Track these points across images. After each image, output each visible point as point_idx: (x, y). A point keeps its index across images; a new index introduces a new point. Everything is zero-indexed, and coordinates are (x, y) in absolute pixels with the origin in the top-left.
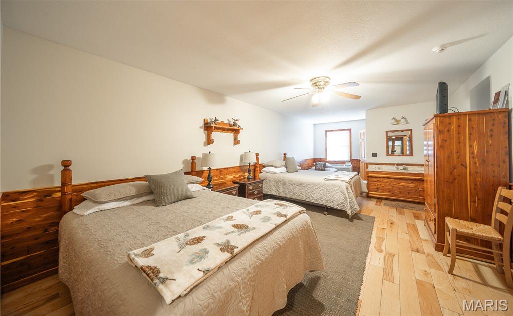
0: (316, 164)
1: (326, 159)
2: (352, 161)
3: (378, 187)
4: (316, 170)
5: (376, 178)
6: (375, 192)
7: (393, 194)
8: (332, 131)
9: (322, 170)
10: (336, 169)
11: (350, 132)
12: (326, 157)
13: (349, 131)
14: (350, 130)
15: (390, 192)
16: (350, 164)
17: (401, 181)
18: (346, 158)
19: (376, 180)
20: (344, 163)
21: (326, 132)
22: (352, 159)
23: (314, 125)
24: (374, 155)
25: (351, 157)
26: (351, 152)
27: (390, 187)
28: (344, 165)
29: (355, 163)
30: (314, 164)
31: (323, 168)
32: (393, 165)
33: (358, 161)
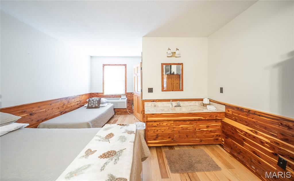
0: (89, 101)
1: (103, 93)
2: (127, 94)
3: (158, 133)
4: (88, 107)
5: (155, 121)
6: (155, 140)
7: (172, 139)
8: (109, 65)
9: (96, 107)
10: (112, 103)
11: (126, 67)
12: (103, 90)
13: (124, 67)
14: (125, 65)
15: (169, 138)
16: (125, 97)
17: (180, 123)
18: (122, 92)
19: (155, 124)
20: (120, 96)
21: (104, 65)
22: (127, 92)
23: (91, 57)
24: (150, 90)
25: (126, 91)
26: (126, 86)
27: (169, 132)
28: (120, 98)
29: (130, 96)
30: (88, 100)
31: (97, 105)
32: (168, 100)
33: (131, 94)
